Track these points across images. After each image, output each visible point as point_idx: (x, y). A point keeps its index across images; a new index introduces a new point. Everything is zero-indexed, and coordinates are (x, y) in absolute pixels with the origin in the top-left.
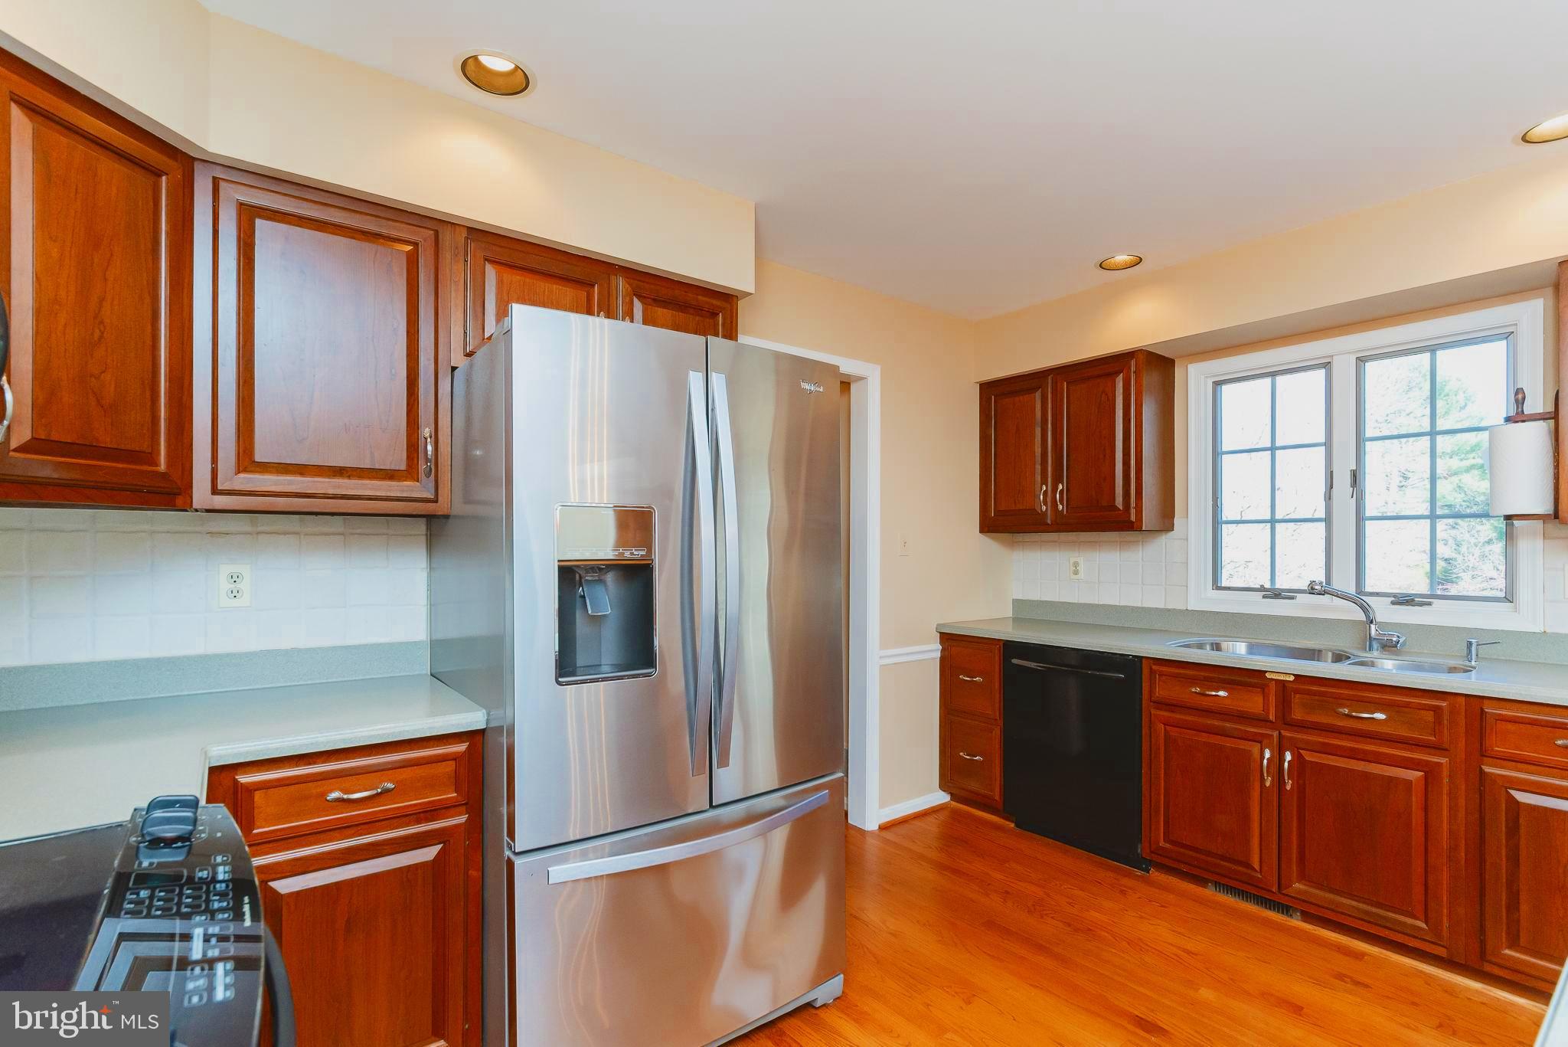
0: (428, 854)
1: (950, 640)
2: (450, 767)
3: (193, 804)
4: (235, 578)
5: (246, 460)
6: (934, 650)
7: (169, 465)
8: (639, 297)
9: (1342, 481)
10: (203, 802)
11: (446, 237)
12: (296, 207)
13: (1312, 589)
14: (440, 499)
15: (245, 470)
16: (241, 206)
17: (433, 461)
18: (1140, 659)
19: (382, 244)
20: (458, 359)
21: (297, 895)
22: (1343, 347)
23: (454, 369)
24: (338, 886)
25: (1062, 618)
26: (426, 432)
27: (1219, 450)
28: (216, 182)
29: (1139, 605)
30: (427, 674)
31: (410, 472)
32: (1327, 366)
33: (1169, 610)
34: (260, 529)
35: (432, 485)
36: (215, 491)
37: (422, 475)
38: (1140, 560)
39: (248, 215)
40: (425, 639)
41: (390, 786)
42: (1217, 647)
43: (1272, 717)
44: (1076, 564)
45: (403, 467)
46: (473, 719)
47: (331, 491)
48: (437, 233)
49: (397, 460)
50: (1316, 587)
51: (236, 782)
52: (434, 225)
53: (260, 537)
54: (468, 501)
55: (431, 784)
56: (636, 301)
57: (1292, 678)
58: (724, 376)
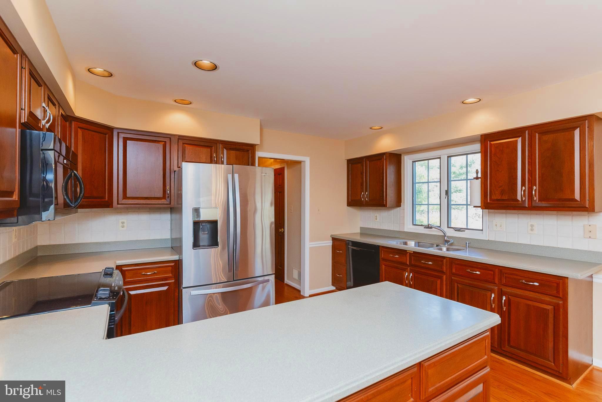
0: (165, 288)
1: (335, 240)
2: (170, 268)
3: (113, 269)
4: (123, 223)
5: (125, 197)
6: (330, 243)
7: (108, 199)
8: (226, 148)
9: (443, 193)
10: (115, 269)
11: (172, 139)
12: (136, 137)
13: (429, 226)
14: (171, 203)
15: (125, 199)
16: (124, 137)
17: (169, 194)
18: (379, 246)
19: (158, 143)
20: (176, 169)
21: (135, 295)
22: (444, 153)
23: (175, 171)
24: (144, 294)
25: (373, 233)
26: (168, 188)
27: (415, 182)
28: (118, 133)
29: (392, 230)
30: (170, 247)
31: (164, 197)
32: (440, 158)
33: (400, 231)
34: (129, 211)
35: (169, 200)
36: (118, 204)
37: (167, 198)
38: (393, 215)
39: (125, 140)
40: (170, 238)
41: (156, 272)
42: (406, 243)
43: (408, 263)
44: (376, 216)
45: (162, 196)
46: (176, 257)
47: (144, 203)
48: (170, 138)
49: (160, 195)
50: (430, 226)
51: (122, 269)
52: (169, 137)
53: (129, 212)
54: (178, 204)
55: (166, 272)
56: (224, 149)
57: (412, 252)
58: (238, 174)
